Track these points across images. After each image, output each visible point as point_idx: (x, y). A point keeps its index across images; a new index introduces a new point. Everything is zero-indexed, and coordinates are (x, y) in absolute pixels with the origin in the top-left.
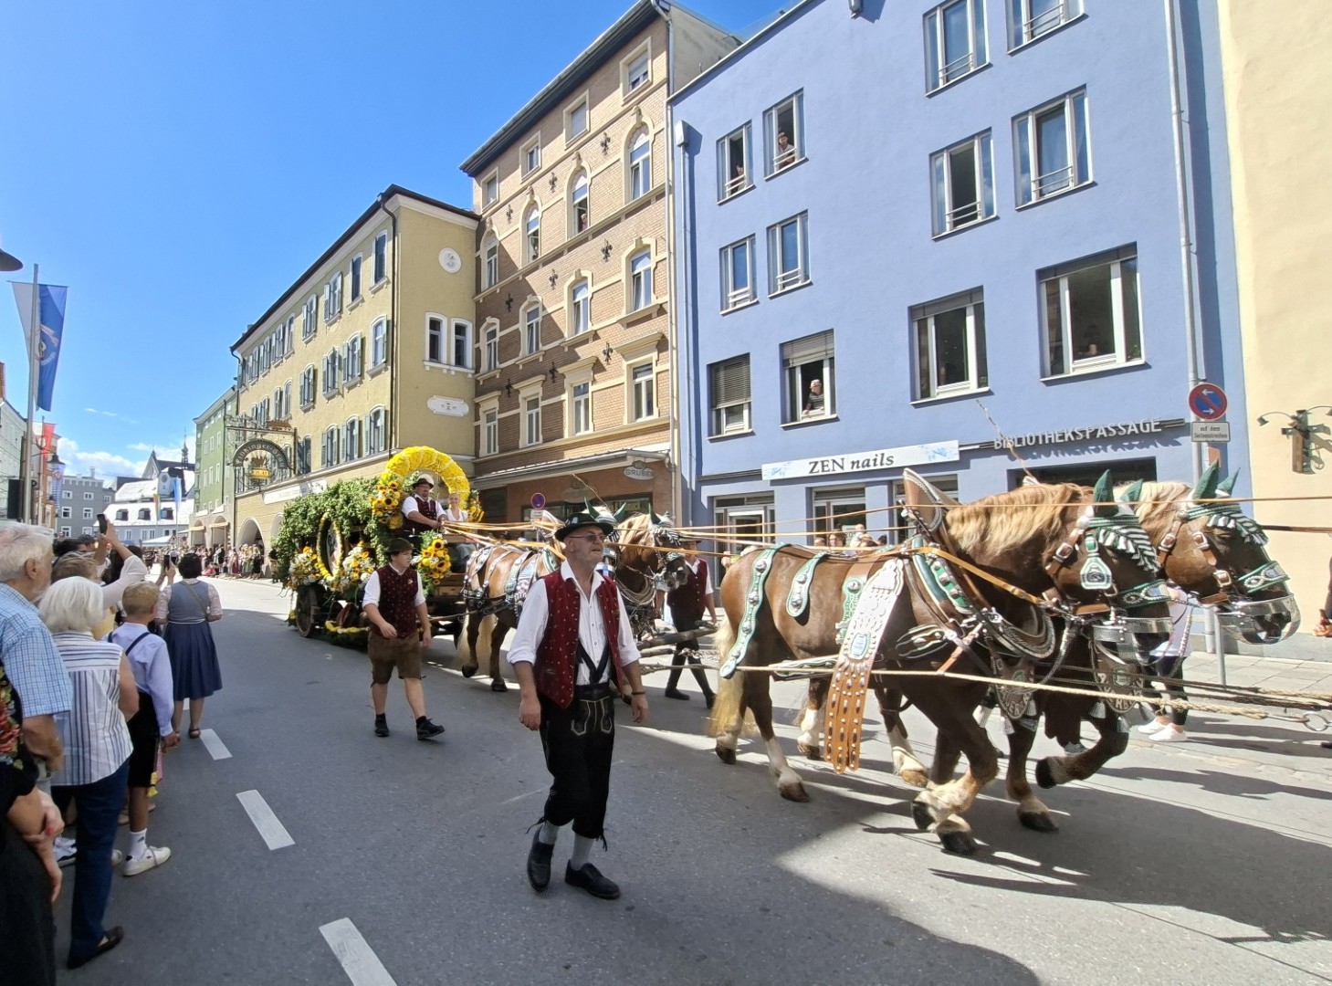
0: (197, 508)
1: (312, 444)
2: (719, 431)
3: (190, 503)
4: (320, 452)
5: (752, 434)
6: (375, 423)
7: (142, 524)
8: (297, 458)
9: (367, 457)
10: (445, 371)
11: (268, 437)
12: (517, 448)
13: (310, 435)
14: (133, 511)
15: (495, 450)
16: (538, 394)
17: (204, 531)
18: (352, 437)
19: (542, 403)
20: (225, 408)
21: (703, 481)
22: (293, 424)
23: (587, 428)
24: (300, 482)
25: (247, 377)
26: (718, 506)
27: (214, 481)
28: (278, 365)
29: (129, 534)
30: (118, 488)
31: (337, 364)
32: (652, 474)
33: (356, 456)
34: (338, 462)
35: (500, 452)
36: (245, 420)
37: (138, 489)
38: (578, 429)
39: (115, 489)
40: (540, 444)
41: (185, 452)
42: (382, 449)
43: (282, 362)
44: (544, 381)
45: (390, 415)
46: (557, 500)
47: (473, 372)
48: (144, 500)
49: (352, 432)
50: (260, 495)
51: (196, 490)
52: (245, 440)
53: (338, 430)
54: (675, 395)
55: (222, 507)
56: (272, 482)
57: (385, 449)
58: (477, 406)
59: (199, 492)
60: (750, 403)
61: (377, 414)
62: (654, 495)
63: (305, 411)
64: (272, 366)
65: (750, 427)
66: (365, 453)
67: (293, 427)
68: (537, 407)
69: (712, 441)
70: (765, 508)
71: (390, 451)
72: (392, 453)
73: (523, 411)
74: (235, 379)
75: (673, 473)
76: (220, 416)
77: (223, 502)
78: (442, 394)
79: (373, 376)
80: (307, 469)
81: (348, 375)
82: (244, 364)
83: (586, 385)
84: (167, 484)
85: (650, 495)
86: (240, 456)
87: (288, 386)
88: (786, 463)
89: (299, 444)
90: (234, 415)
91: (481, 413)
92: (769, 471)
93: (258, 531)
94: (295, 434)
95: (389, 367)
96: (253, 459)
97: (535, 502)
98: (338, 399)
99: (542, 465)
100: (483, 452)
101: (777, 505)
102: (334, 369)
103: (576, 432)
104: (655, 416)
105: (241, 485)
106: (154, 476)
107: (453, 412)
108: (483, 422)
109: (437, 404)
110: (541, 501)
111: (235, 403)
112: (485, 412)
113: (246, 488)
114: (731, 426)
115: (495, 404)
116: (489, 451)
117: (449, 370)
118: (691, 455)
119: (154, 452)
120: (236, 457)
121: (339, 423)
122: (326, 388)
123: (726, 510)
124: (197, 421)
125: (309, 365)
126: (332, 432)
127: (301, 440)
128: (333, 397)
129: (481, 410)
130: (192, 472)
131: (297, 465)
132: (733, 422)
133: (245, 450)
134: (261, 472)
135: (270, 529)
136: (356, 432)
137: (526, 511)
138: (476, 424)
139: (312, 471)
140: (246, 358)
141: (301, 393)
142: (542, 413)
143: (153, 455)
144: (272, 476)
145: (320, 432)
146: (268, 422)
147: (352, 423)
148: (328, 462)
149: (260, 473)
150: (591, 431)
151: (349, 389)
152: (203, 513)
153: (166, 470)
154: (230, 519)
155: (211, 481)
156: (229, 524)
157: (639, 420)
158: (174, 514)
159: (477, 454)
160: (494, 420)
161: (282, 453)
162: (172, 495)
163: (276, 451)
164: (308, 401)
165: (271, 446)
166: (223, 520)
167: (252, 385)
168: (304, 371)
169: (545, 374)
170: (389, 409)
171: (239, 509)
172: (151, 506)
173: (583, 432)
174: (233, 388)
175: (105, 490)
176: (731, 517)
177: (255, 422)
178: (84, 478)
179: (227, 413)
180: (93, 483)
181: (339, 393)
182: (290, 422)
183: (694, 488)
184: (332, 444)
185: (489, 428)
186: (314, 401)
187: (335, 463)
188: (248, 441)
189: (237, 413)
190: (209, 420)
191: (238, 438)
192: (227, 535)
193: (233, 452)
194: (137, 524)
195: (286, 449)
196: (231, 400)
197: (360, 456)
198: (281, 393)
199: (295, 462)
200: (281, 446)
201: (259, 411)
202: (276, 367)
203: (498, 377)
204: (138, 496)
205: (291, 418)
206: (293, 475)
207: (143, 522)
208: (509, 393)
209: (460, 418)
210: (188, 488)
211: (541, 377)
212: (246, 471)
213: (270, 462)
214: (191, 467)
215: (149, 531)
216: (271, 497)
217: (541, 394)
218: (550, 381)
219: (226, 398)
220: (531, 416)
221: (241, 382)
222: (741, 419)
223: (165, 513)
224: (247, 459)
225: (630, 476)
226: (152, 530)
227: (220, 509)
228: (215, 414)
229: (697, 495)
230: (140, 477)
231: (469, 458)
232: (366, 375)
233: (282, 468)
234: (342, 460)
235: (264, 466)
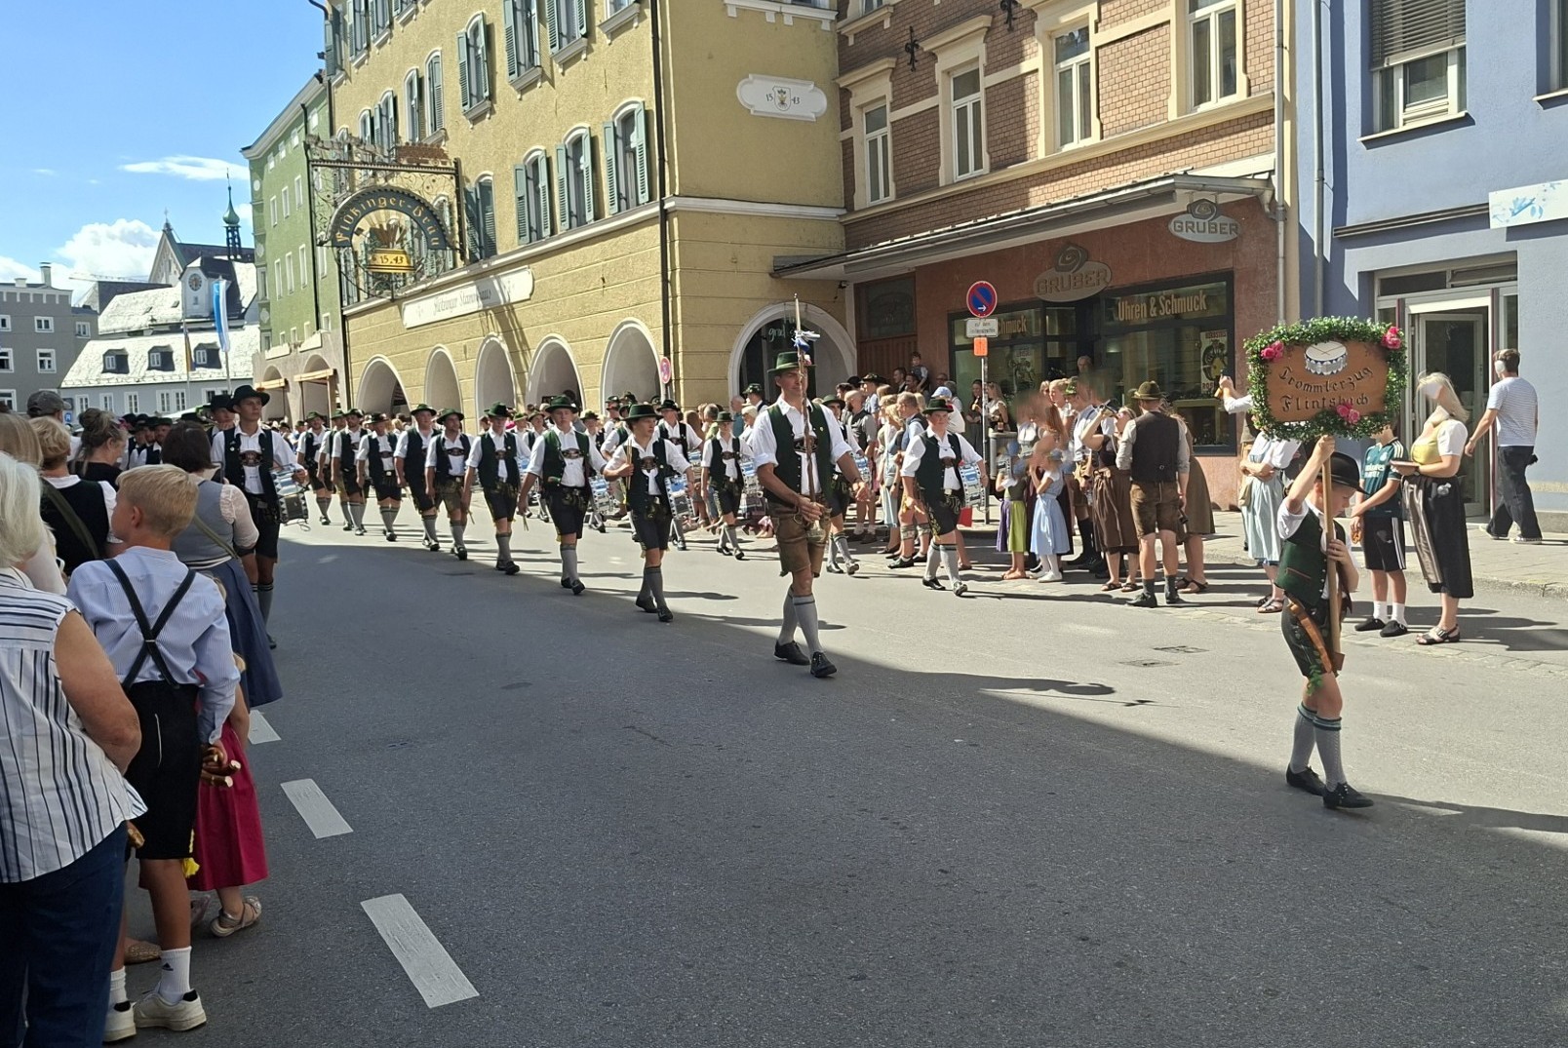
0: (267, 341)
1: (495, 193)
2: (1388, 122)
3: (252, 332)
4: (514, 210)
5: (1466, 121)
6: (627, 142)
7: (159, 380)
8: (466, 225)
9: (615, 217)
10: (771, 18)
11: (399, 181)
12: (936, 186)
13: (490, 174)
14: (138, 351)
15: (887, 194)
16: (977, 59)
17: (286, 387)
18: (579, 174)
19: (986, 81)
20: (306, 122)
21: (1348, 237)
22: (452, 150)
23: (1086, 133)
24: (477, 277)
25: (346, 49)
26: (1383, 294)
27: (298, 282)
28: (410, 18)
29: (134, 400)
30: (103, 307)
31: (534, 10)
32: (1234, 228)
33: (590, 216)
34: (553, 232)
35: (900, 196)
36: (351, 144)
37: (142, 308)
38: (1066, 138)
39: (96, 307)
40: (982, 175)
41: (232, 224)
42: (644, 198)
43: (417, 11)
44: (989, 29)
45: (656, 119)
46: (1026, 297)
47: (832, 16)
48: (157, 329)
49: (577, 164)
50: (394, 309)
51: (262, 303)
52: (352, 190)
53: (549, 161)
54: (1286, 43)
55: (317, 336)
56: (416, 279)
57: (651, 198)
58: (845, 94)
59: (267, 306)
60: (1462, 50)
61: (628, 120)
62: (1236, 276)
63: (475, 120)
64: (397, 23)
65: (1462, 106)
66: (609, 210)
67: (452, 158)
68: (976, 89)
69: (1369, 144)
70: (1495, 294)
71: (662, 203)
72: (666, 207)
73: (945, 102)
74: (321, 56)
75: (1281, 224)
76: (296, 140)
77: (318, 328)
78: (768, 70)
79: (613, 34)
80: (488, 248)
81: (560, 34)
82: (336, 20)
83: (1085, 32)
84: (202, 293)
85: (1228, 276)
86: (344, 225)
87: (432, 66)
88: (1547, 185)
89: (467, 193)
90: (325, 135)
91: (853, 112)
92: (1505, 208)
93: (398, 384)
94: (456, 173)
95: (648, 12)
96: (373, 231)
97: (976, 303)
98: (542, 88)
99: (991, 220)
100: (863, 198)
101: (1524, 287)
102: (529, 23)
103: (1063, 143)
104: (1241, 94)
105: (353, 290)
106: (174, 278)
107: (792, 111)
108: (859, 132)
109: (756, 94)
110: (989, 298)
111: (327, 111)
112: (861, 107)
113: (364, 295)
114: (1415, 109)
115: (884, 88)
116: (875, 195)
117: (779, 14)
118: (1321, 179)
119: (167, 225)
120: (336, 227)
121: (548, 143)
122: (515, 67)
123: (1401, 303)
124: (252, 153)
125: (475, 16)
126: (535, 164)
127: (471, 186)
128: (532, 85)
129: (854, 102)
130: (252, 265)
131: (467, 238)
132: (1423, 95)
133: (354, 211)
134: (391, 257)
135: (422, 381)
136: (585, 162)
137: (957, 323)
138: (846, 134)
139: (499, 253)
140: (339, 8)
141: (463, 80)
142: (987, 104)
143: (168, 231)
144: (416, 269)
145: (509, 167)
146: (397, 148)
147: (577, 143)
148: (531, 231)
149: (390, 260)
150: (1095, 138)
151: (565, 65)
152: (282, 349)
153: (197, 263)
154: (335, 362)
155: (291, 283)
156: (335, 371)
157: (1204, 107)
158: (222, 356)
159: (849, 206)
160: (885, 125)
161: (433, 215)
162: (213, 316)
163: (418, 212)
164: (479, 97)
165: (407, 200)
166: (326, 367)
167: (358, 66)
168: (465, 30)
169: (991, 13)
170: (654, 108)
171: (352, 340)
172: (175, 342)
173: (1077, 143)
174: (319, 77)
175: (76, 310)
176: (1413, 316)
177: (369, 147)
178: (29, 285)
179: (312, 132)
180: (51, 297)
181: (543, 77)
182: (444, 146)
183: (1327, 255)
184: (537, 192)
185: (873, 143)
186: (492, 97)
187: (546, 233)
188: (358, 190)
189: (332, 133)
190: (274, 149)
191: (339, 188)
192: (334, 396)
193: (327, 214)
194: (148, 381)
195: (441, 205)
196: (316, 102)
197: (598, 216)
198: (420, 81)
199: (461, 234)
200: (431, 200)
201: (377, 127)
202: (404, 23)
203: (887, 25)
204: (141, 321)
205: (446, 138)
206: (460, 264)
207: (160, 376)
208: (913, 60)
209: (807, 123)
210: (245, 301)
211: (984, 21)
212: (361, 256)
213: (408, 236)
214: (248, 256)
215: (172, 393)
216: (416, 313)
217: (983, 61)
218: (1002, 28)
219: (306, 99)
220: (962, 112)
221: (333, 60)
222: (1443, 88)
223: (203, 355)
224: (360, 231)
225: (1184, 235)
226: (180, 391)
227: (313, 341)
228: (286, 136)
229: (1333, 270)
230: (146, 280)
231: (832, 213)
232: (597, 30)
233: (436, 248)
234: (561, 227)
235: (397, 247)
